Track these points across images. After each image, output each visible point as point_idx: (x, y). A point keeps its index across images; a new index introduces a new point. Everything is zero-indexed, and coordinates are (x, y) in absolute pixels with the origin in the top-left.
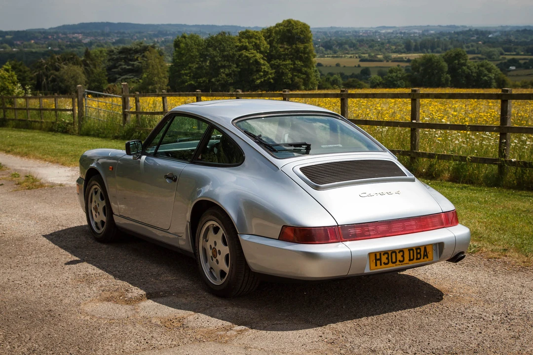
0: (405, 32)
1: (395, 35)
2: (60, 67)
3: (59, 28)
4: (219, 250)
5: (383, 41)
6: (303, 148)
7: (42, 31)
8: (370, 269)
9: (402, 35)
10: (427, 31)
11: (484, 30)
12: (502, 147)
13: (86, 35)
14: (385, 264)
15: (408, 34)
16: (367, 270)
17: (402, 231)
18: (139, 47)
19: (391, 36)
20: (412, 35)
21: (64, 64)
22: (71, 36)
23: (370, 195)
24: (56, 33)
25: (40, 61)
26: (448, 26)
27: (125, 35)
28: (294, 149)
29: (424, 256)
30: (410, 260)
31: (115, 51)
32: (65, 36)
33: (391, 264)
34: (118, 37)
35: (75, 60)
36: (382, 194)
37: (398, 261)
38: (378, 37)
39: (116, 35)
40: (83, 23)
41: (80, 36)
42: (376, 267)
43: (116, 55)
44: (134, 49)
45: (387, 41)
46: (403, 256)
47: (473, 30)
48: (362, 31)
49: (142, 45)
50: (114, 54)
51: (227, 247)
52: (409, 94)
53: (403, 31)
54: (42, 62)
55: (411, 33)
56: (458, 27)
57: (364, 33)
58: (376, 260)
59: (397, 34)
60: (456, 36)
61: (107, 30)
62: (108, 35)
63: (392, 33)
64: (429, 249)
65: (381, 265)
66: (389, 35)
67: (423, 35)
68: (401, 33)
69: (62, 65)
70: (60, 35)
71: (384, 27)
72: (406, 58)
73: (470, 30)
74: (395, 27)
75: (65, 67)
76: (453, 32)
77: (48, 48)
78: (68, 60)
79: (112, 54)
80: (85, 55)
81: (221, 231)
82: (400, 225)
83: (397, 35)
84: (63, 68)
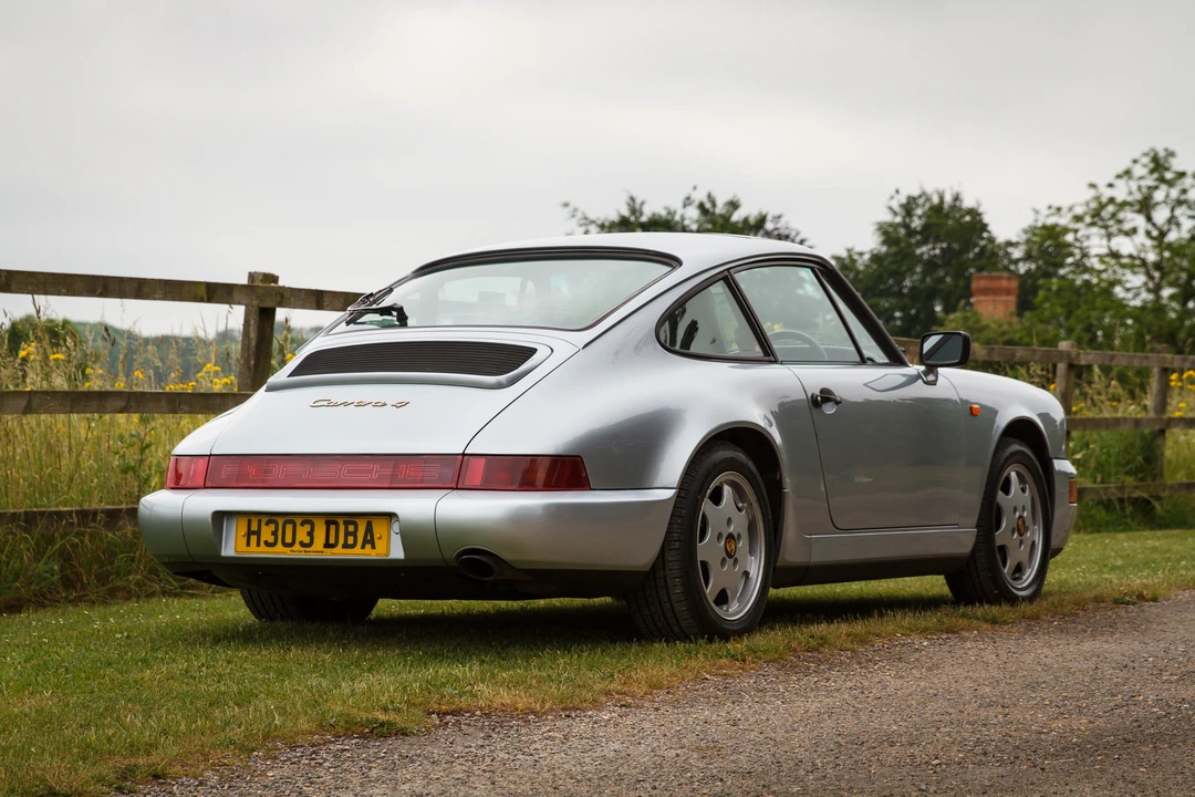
14: (267, 544)
30: (327, 545)
42: (249, 549)
65: (258, 545)
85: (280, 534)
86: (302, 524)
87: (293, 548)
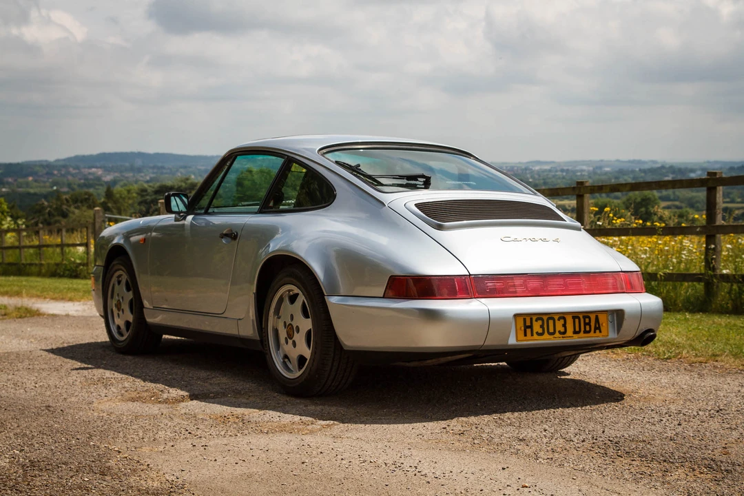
0: (568, 170)
1: (553, 174)
2: (69, 211)
3: (69, 159)
4: (297, 327)
5: (537, 182)
6: (421, 181)
7: (45, 164)
8: (517, 340)
9: (564, 174)
10: (600, 168)
11: (683, 167)
12: (710, 255)
13: (108, 170)
14: (538, 334)
15: (572, 171)
16: (512, 341)
17: (562, 290)
18: (183, 184)
19: (547, 175)
20: (579, 174)
21: (76, 208)
22: (86, 171)
23: (515, 240)
24: (65, 166)
25: (40, 203)
26: (629, 162)
27: (165, 171)
28: (407, 184)
29: (596, 329)
30: (575, 332)
31: (150, 190)
32: (77, 171)
33: (546, 335)
34: (153, 173)
35: (91, 201)
36: (534, 240)
37: (557, 332)
38: (528, 176)
39: (151, 171)
40: (104, 154)
41: (100, 172)
43: (151, 196)
44: (176, 187)
45: (542, 181)
46: (564, 325)
47: (667, 166)
48: (507, 167)
49: (189, 181)
50: (147, 195)
51: (310, 320)
52: (574, 188)
53: (565, 168)
54: (43, 204)
55: (577, 171)
56: (644, 162)
57: (509, 170)
58: (526, 327)
59: (557, 171)
60: (643, 174)
61: (139, 163)
62: (139, 170)
63: (550, 171)
64: (602, 318)
65: (532, 335)
66: (545, 174)
67: (595, 173)
68: (562, 171)
69: (72, 209)
70: (71, 169)
71: (539, 163)
72: (569, 206)
73: (663, 167)
74: (553, 162)
75: (77, 211)
76: (637, 169)
77: (52, 187)
78: (81, 202)
79: (145, 193)
80: (106, 195)
81: (301, 298)
82: (560, 281)
83: (557, 173)
84: (73, 213)
85: (545, 326)
86: (559, 320)
87: (555, 336)
